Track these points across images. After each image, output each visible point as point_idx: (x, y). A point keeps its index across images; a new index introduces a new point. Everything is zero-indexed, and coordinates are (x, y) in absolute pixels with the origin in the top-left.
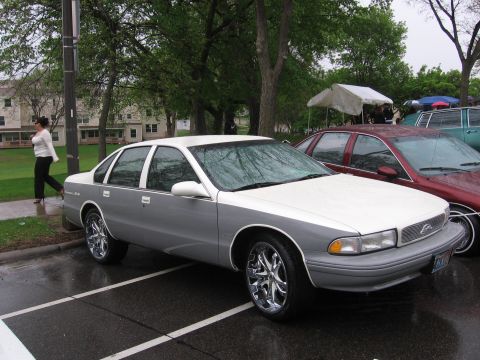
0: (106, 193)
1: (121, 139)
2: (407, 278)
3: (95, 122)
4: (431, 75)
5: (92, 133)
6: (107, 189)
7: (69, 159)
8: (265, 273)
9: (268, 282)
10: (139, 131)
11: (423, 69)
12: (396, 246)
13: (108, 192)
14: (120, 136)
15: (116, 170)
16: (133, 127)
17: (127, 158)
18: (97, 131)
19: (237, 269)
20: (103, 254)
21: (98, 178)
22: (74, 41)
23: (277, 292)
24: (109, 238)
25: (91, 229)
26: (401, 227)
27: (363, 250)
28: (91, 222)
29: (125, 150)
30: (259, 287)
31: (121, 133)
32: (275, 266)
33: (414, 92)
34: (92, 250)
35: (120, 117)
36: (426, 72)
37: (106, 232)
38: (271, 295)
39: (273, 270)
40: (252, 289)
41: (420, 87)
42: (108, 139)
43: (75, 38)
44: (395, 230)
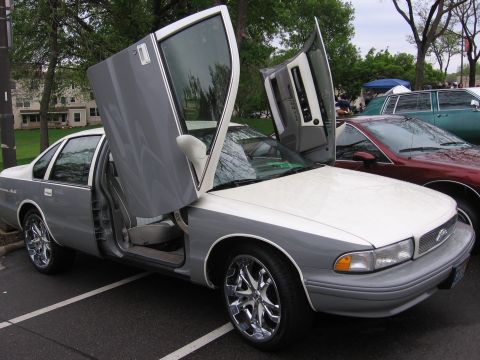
0: (48, 192)
1: (64, 123)
2: (425, 296)
3: (35, 106)
4: (379, 57)
5: (33, 118)
6: (49, 187)
7: (4, 150)
8: (248, 292)
9: (252, 303)
10: (84, 115)
11: (371, 52)
12: (412, 259)
13: (50, 191)
14: (64, 121)
15: (59, 163)
16: (77, 111)
17: (71, 148)
18: (38, 116)
19: (213, 286)
20: (46, 262)
21: (38, 173)
22: (8, 12)
23: (266, 316)
24: (52, 243)
25: (31, 233)
26: (418, 235)
27: (377, 266)
28: (31, 224)
29: (70, 139)
30: (240, 307)
31: (64, 117)
32: (262, 284)
33: (363, 74)
34: (32, 257)
35: (64, 100)
36: (374, 55)
37: (49, 237)
38: (257, 317)
39: (259, 288)
40: (231, 309)
41: (369, 70)
42: (51, 124)
43: (8, 9)
44: (412, 239)
